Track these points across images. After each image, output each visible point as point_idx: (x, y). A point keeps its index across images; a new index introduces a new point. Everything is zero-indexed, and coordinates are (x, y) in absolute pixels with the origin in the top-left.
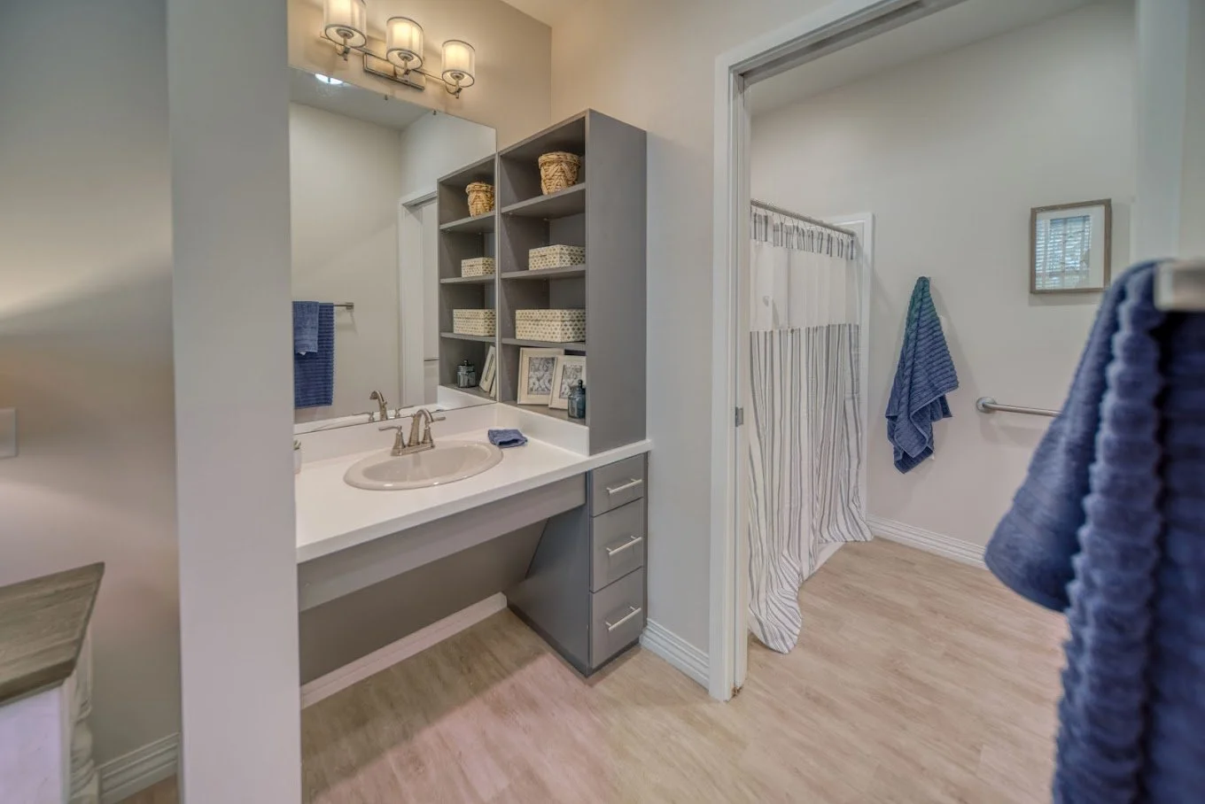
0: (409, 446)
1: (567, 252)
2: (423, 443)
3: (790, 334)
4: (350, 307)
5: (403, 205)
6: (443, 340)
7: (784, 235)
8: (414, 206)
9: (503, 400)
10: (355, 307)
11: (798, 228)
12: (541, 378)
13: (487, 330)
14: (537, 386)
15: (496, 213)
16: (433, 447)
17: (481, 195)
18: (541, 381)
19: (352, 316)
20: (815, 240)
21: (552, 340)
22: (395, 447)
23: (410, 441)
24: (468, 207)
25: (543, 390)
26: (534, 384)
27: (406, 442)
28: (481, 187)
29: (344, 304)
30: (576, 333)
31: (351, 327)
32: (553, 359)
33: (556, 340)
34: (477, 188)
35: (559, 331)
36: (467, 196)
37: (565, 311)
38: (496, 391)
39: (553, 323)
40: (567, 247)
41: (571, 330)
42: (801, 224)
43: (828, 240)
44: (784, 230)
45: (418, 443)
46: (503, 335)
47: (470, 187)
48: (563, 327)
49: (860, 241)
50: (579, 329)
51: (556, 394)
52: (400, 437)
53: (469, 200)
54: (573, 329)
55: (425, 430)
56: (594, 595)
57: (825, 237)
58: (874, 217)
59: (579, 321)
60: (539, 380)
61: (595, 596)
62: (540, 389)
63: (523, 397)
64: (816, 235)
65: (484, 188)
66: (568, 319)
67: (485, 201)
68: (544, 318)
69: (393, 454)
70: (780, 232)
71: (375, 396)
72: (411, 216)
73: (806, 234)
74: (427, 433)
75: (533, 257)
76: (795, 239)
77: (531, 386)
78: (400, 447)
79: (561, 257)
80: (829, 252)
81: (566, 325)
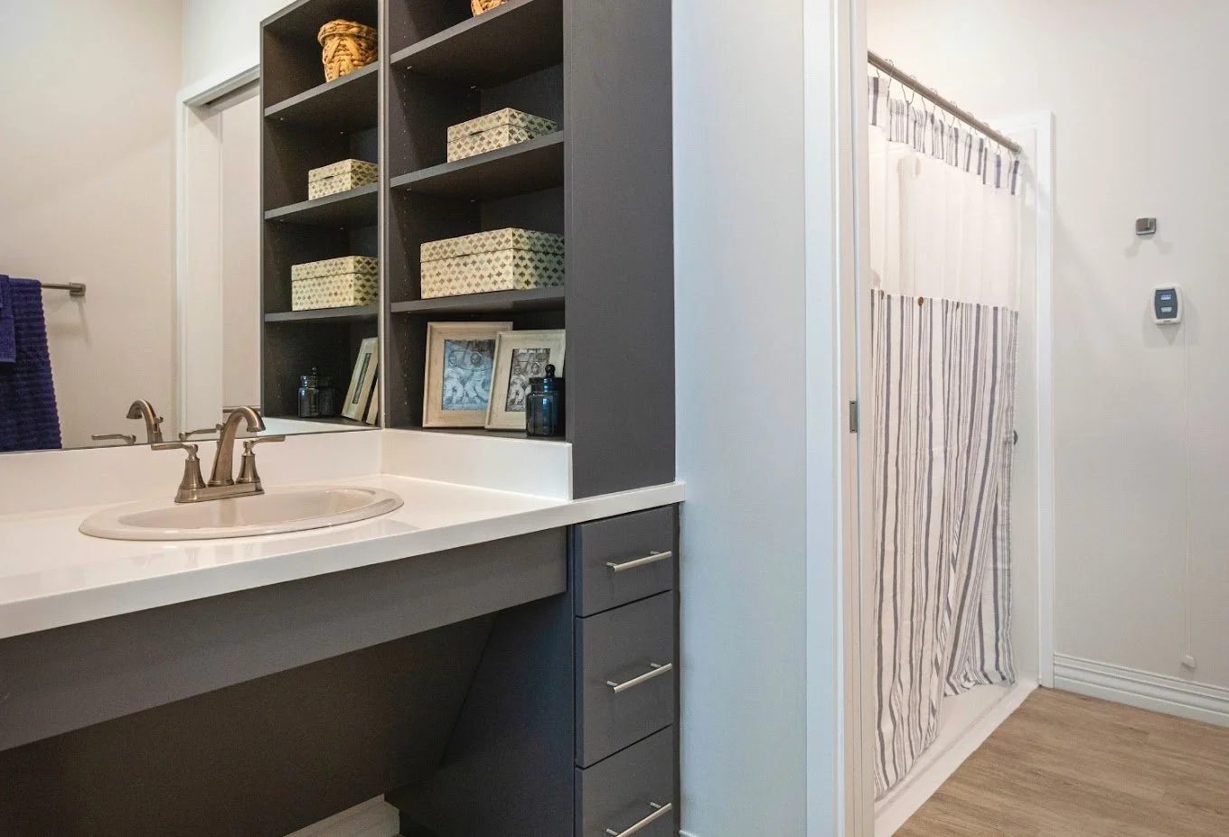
0: (211, 485)
1: (523, 124)
2: (240, 482)
3: (916, 306)
4: (77, 291)
5: (185, 103)
6: (270, 329)
7: (912, 124)
8: (210, 105)
9: (394, 423)
10: (87, 293)
11: (932, 117)
12: (469, 379)
13: (360, 296)
14: (459, 394)
15: (381, 67)
16: (259, 491)
17: (350, 43)
18: (469, 385)
19: (80, 305)
20: (961, 146)
21: (495, 288)
22: (185, 486)
23: (214, 477)
24: (322, 67)
25: (472, 401)
26: (454, 390)
27: (207, 478)
28: (349, 27)
29: (66, 283)
30: (541, 276)
31: (81, 331)
32: (491, 344)
33: (503, 287)
34: (341, 30)
35: (511, 269)
36: (319, 48)
37: (521, 231)
38: (379, 405)
39: (497, 254)
40: (522, 115)
41: (531, 270)
42: (939, 113)
43: (981, 150)
44: (911, 113)
45: (231, 482)
46: (394, 297)
47: (327, 27)
48: (517, 261)
49: (1031, 163)
50: (546, 269)
51: (500, 403)
52: (193, 466)
53: (324, 55)
54: (536, 268)
55: (245, 457)
56: (584, 773)
57: (976, 146)
58: (1053, 118)
59: (546, 253)
60: (463, 383)
61: (586, 776)
62: (466, 399)
63: (431, 416)
64: (962, 137)
65: (354, 30)
66: (527, 247)
67: (356, 56)
68: (480, 249)
69: (181, 499)
70: (905, 119)
71: (136, 411)
72: (201, 126)
73: (946, 129)
74: (248, 461)
75: (456, 139)
76: (928, 134)
77: (448, 394)
78: (193, 485)
79: (512, 132)
80: (981, 171)
81: (522, 258)
